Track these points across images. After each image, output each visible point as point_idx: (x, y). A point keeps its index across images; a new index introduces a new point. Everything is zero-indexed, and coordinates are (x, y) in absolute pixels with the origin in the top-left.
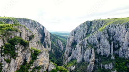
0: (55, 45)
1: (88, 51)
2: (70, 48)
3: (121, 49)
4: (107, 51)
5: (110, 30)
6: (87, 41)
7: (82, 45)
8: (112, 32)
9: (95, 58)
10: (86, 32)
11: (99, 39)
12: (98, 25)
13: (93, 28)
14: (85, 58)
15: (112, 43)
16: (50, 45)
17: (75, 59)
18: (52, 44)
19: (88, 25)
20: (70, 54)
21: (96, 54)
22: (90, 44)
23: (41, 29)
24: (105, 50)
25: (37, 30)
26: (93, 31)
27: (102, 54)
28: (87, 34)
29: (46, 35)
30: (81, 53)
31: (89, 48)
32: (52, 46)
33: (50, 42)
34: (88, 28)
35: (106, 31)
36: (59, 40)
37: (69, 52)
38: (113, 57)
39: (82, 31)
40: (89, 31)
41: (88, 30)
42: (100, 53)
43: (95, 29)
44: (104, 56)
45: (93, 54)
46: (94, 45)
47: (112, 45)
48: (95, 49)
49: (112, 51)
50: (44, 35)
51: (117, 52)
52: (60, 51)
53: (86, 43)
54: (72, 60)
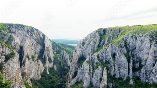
0: (59, 59)
1: (98, 72)
2: (76, 66)
3: (143, 70)
4: (124, 72)
5: (128, 41)
6: (98, 57)
7: (91, 62)
8: (131, 45)
9: (108, 82)
10: (97, 44)
11: (114, 55)
12: (113, 35)
13: (107, 39)
14: (94, 81)
16: (52, 59)
18: (55, 58)
19: (100, 35)
20: (76, 74)
21: (109, 76)
22: (101, 61)
23: (40, 38)
24: (122, 70)
25: (35, 40)
26: (106, 42)
27: (117, 76)
28: (99, 46)
29: (46, 46)
30: (89, 73)
31: (100, 67)
32: (54, 60)
33: (52, 56)
34: (100, 38)
35: (123, 44)
36: (65, 52)
37: (74, 71)
38: (132, 82)
39: (92, 42)
40: (102, 43)
41: (100, 41)
42: (115, 75)
43: (109, 40)
44: (120, 79)
45: (105, 77)
46: (108, 62)
47: (131, 64)
48: (108, 69)
49: (131, 72)
51: (137, 74)
52: (66, 67)
53: (96, 60)
54: (77, 83)
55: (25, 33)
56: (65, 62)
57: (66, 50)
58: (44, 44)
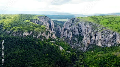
0: (56, 29)
1: (70, 33)
2: (64, 31)
3: (82, 33)
4: (77, 33)
5: (80, 24)
6: (70, 29)
7: (68, 31)
8: (80, 25)
9: (72, 36)
10: (71, 24)
11: (75, 28)
12: (76, 21)
13: (74, 23)
14: (69, 36)
15: (79, 30)
16: (54, 29)
17: (65, 36)
18: (55, 29)
19: (72, 21)
20: (63, 34)
21: (73, 34)
22: (71, 30)
23: (49, 20)
24: (76, 33)
25: (47, 21)
26: (74, 24)
27: (75, 34)
28: (71, 25)
30: (67, 34)
31: (70, 32)
32: (55, 30)
33: (54, 28)
34: (72, 22)
35: (78, 25)
36: (59, 26)
37: (63, 33)
38: (78, 36)
39: (69, 24)
40: (72, 24)
41: (72, 23)
42: (74, 34)
43: (75, 23)
44: (76, 35)
45: (71, 34)
46: (73, 30)
47: (79, 31)
48: (72, 33)
49: (79, 33)
50: (50, 24)
51: (80, 34)
52: (60, 33)
53: (70, 30)
54: (64, 37)
55: (44, 19)
56: (59, 30)
57: (59, 25)
58: (51, 23)
